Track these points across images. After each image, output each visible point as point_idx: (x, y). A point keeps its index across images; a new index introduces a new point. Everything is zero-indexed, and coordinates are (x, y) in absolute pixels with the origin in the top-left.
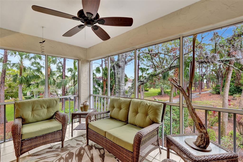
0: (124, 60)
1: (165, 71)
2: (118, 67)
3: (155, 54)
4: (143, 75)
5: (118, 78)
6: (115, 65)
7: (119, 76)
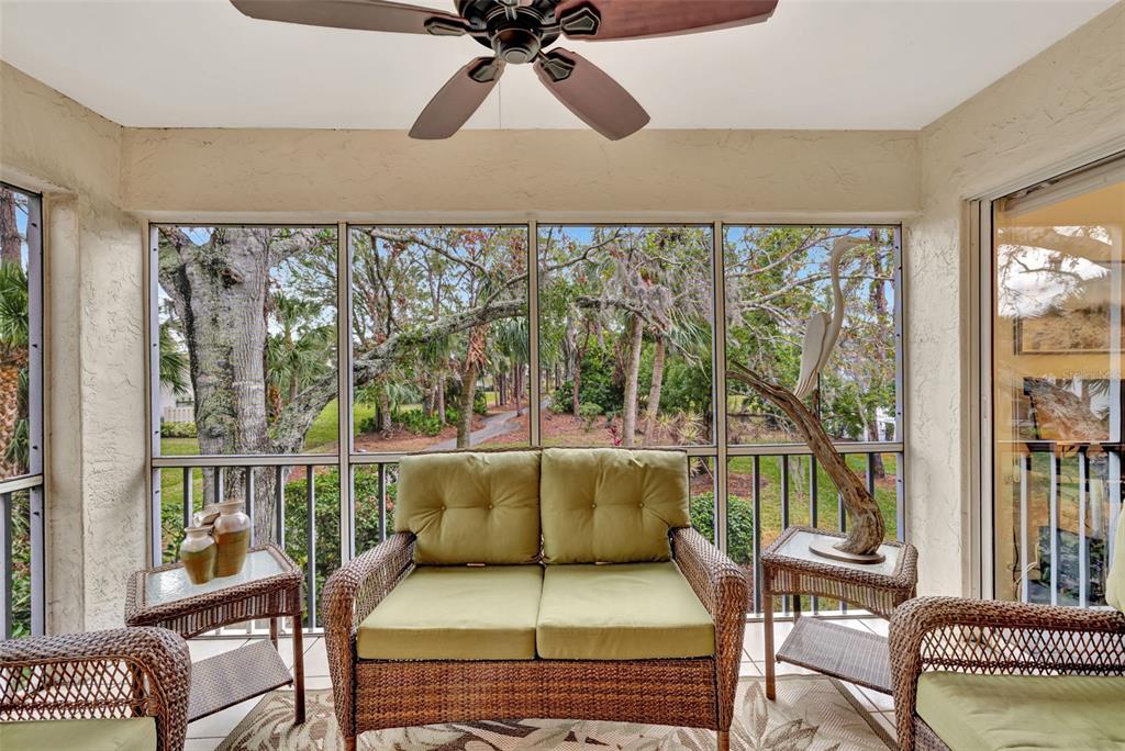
0: (261, 246)
1: (462, 326)
2: (220, 282)
3: (396, 241)
4: (288, 333)
5: (215, 345)
6: (189, 270)
7: (223, 336)
